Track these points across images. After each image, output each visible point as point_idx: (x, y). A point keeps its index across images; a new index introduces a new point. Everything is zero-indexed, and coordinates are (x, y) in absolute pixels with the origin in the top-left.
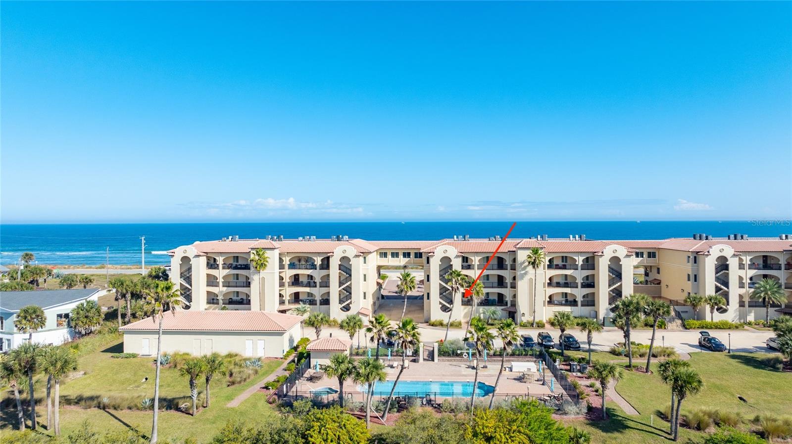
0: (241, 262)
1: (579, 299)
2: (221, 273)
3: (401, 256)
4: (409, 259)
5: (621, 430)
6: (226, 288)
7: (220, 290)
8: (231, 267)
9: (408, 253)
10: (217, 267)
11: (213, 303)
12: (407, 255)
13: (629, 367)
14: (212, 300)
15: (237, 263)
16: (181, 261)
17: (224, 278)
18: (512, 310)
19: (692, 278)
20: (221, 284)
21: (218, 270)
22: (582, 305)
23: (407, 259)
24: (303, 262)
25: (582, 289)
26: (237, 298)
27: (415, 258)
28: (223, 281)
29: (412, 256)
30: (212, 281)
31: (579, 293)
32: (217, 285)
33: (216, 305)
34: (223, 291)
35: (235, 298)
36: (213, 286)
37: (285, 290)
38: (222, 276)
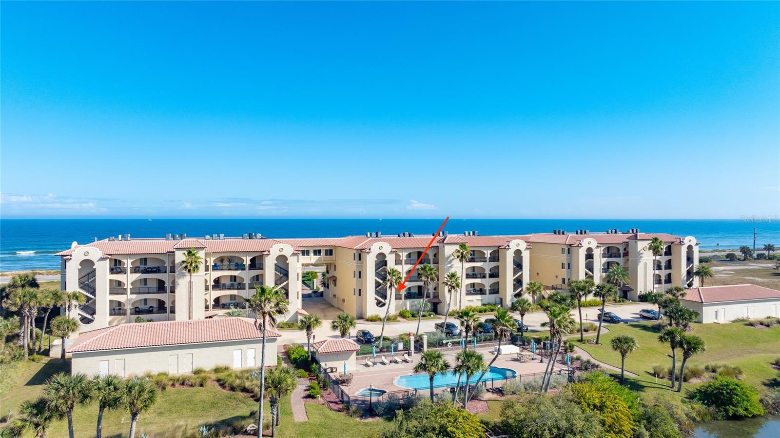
0: (150, 264)
1: (487, 288)
2: (129, 279)
3: (312, 254)
4: (319, 256)
5: (642, 389)
6: (136, 295)
7: (128, 299)
8: (138, 270)
9: (318, 250)
10: (123, 271)
11: (119, 314)
12: (317, 252)
13: (581, 340)
14: (117, 310)
15: (145, 266)
16: (80, 265)
17: (132, 284)
18: (436, 301)
19: (566, 266)
20: (129, 291)
21: (126, 275)
22: (490, 294)
23: (317, 257)
24: (226, 263)
25: (490, 279)
26: (146, 306)
27: (326, 255)
28: (132, 287)
29: (323, 253)
30: (117, 287)
31: (487, 283)
32: (124, 292)
33: (122, 316)
34: (132, 299)
35: (142, 307)
36: (118, 294)
37: (209, 294)
38: (131, 282)
